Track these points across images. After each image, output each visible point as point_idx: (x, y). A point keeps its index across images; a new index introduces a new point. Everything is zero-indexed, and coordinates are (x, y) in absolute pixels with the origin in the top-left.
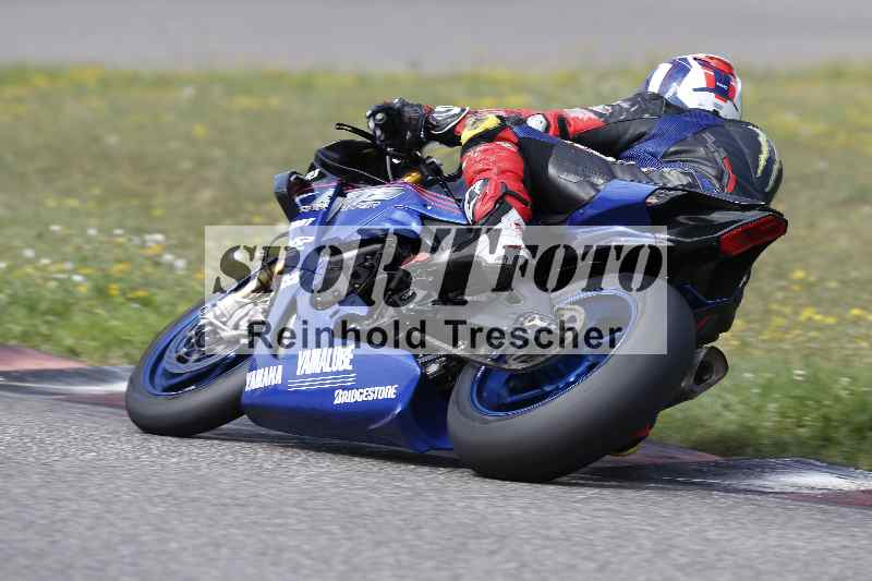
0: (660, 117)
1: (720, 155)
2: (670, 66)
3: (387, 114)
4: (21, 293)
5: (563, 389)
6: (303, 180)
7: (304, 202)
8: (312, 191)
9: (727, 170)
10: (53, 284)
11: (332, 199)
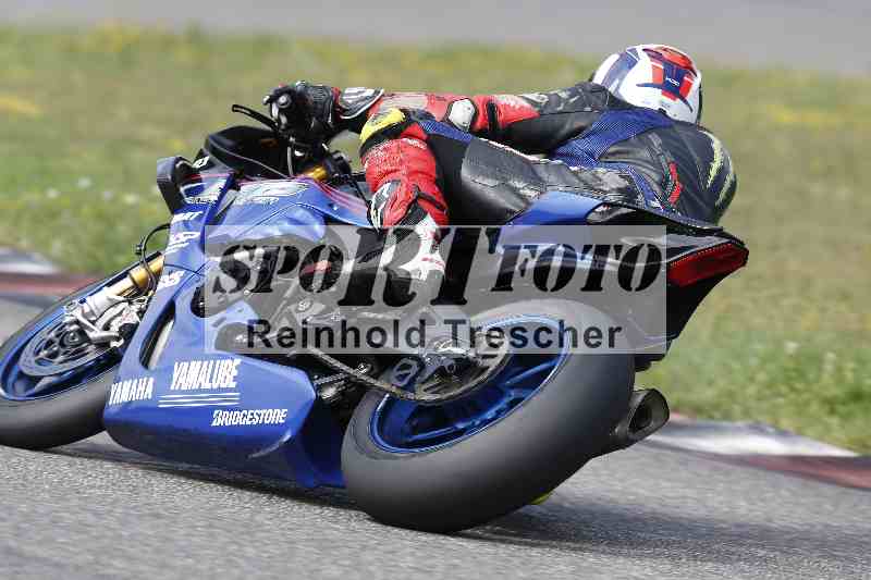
0: (601, 112)
1: (666, 160)
2: (618, 56)
3: (292, 98)
5: (479, 426)
6: (189, 168)
7: (189, 192)
8: (200, 180)
9: (674, 177)
11: (223, 191)
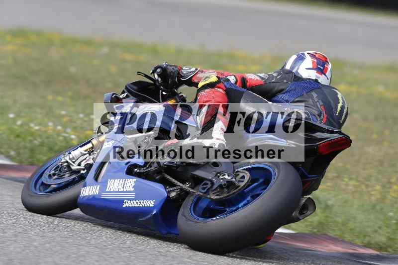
1: (320, 104)
2: (296, 56)
4: (46, 141)
6: (118, 98)
9: (323, 112)
10: (61, 138)
